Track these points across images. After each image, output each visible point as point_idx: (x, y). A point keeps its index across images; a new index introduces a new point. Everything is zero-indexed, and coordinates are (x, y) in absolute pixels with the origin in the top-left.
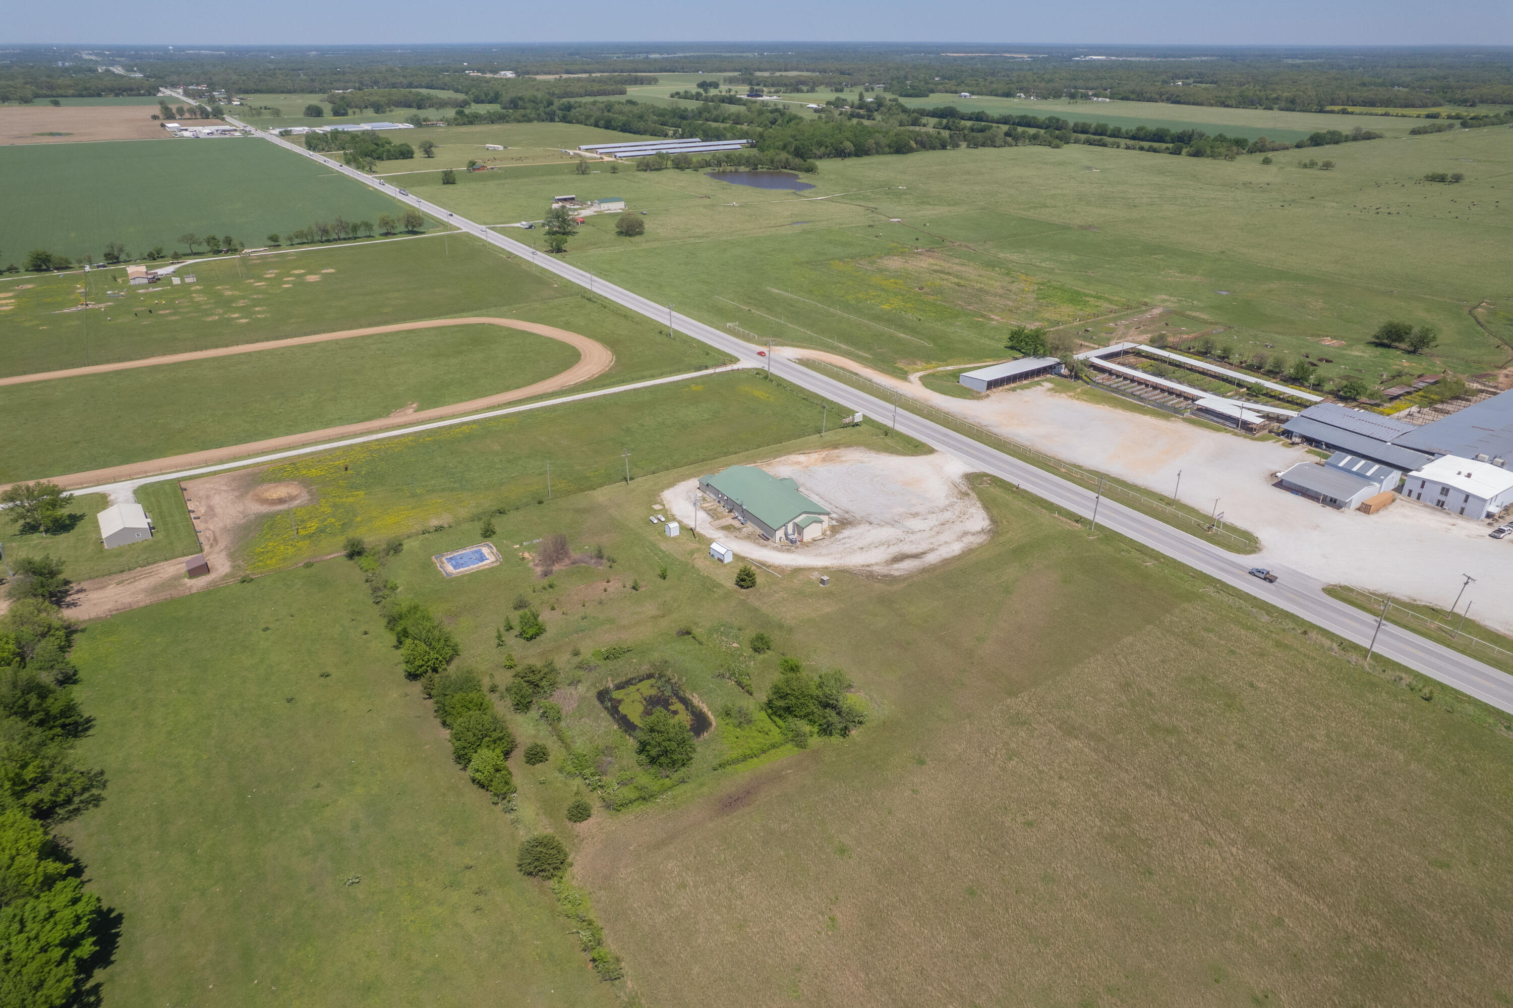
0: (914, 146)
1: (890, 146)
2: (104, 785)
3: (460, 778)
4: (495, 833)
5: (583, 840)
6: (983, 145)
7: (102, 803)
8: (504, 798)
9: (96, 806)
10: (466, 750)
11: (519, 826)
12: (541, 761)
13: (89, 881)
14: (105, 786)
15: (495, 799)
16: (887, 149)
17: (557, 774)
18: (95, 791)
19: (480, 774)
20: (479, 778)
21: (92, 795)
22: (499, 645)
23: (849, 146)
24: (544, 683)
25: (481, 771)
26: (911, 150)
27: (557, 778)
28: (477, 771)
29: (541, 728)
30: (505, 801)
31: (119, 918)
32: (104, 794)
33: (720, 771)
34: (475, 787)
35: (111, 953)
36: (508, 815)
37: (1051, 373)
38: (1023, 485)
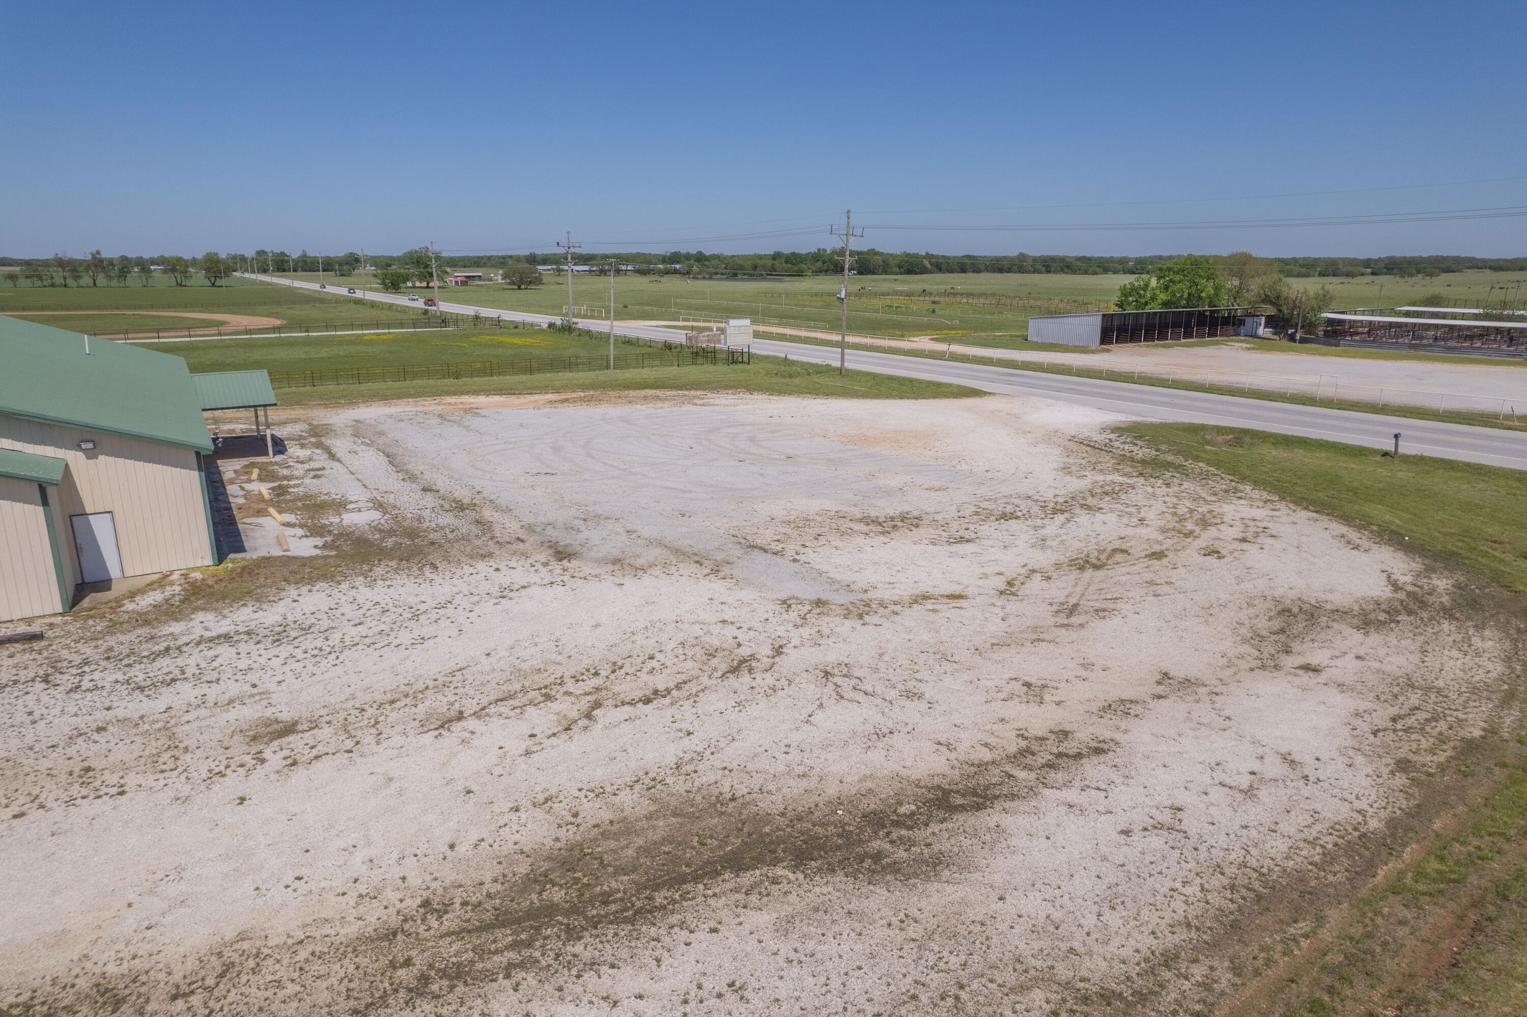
1: (900, 267)
37: (1238, 335)
38: (1406, 448)
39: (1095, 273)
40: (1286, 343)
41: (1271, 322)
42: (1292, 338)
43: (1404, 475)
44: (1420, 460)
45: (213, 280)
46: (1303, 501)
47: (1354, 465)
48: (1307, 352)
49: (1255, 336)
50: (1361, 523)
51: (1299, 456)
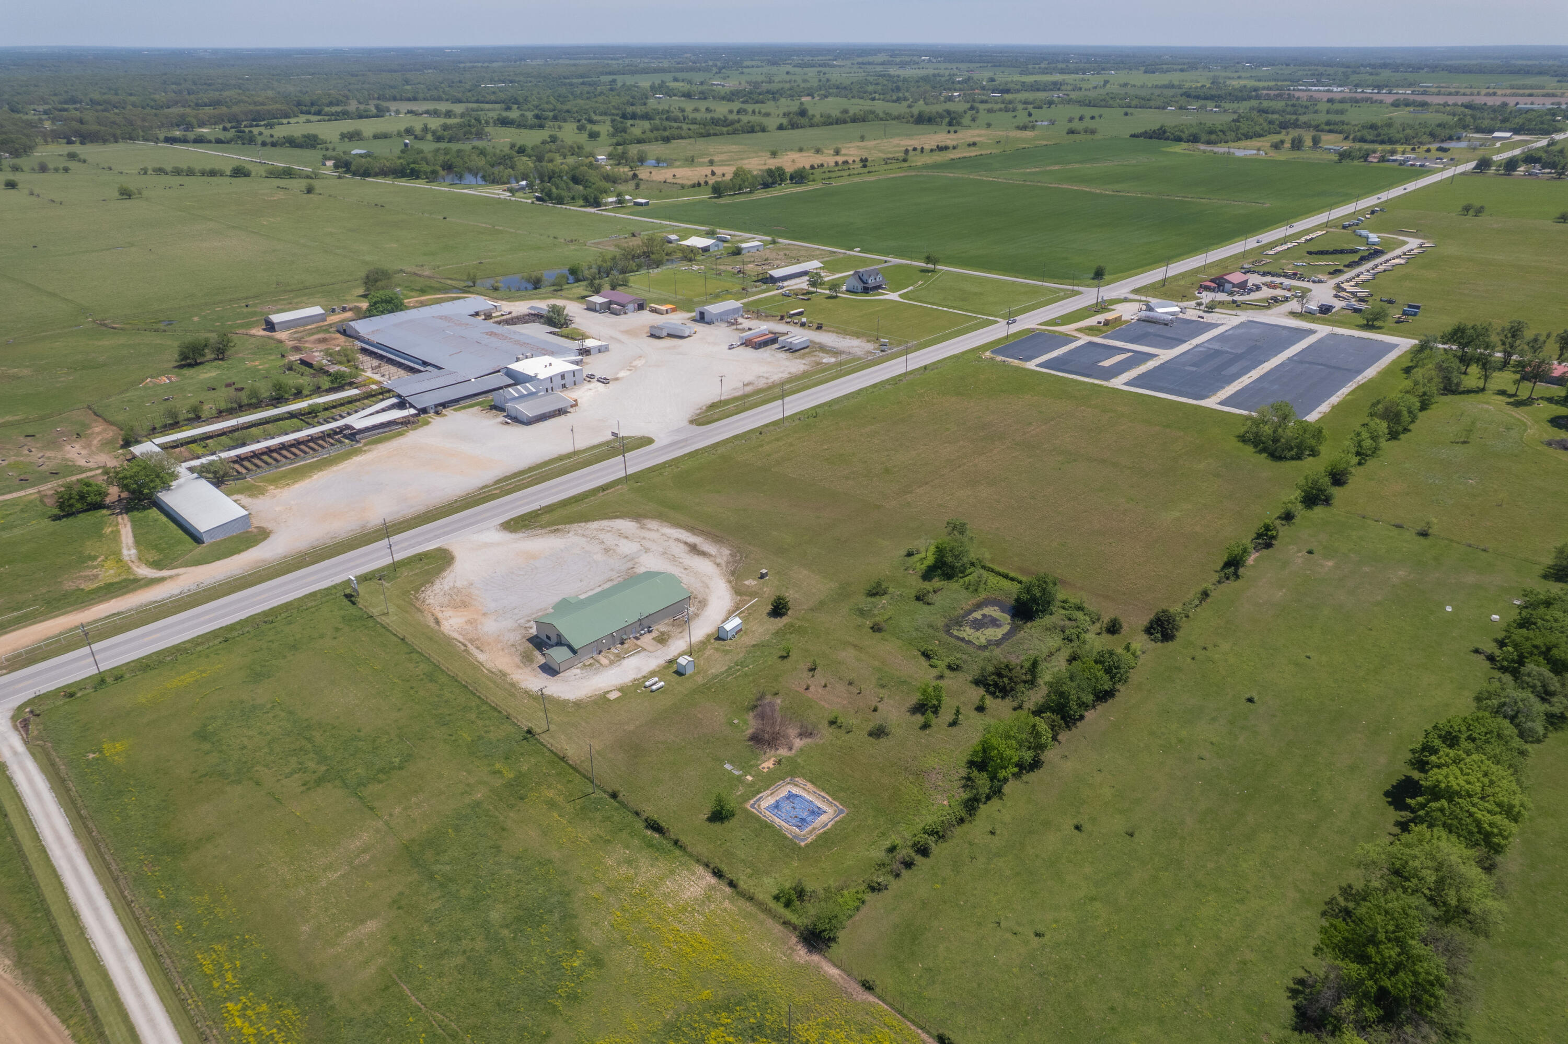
2: (1331, 902)
7: (1344, 885)
9: (1350, 886)
13: (1390, 834)
14: (1332, 899)
18: (1342, 901)
21: (1346, 899)
31: (1387, 794)
32: (1337, 893)
35: (1403, 780)
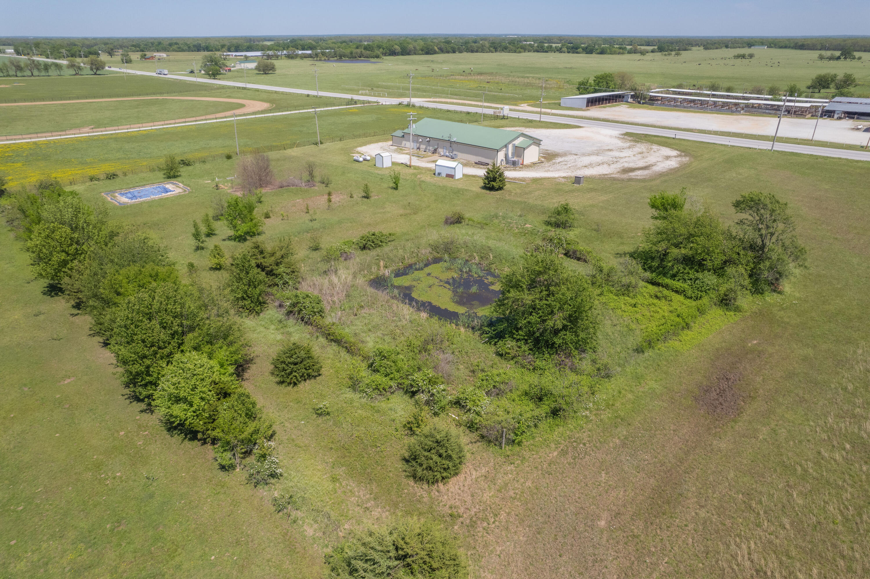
0: (437, 50)
1: (422, 50)
3: (139, 426)
4: (238, 543)
5: (473, 525)
6: (477, 52)
8: (248, 453)
10: (148, 362)
11: (299, 514)
12: (309, 376)
15: (226, 457)
16: (420, 52)
17: (349, 395)
19: (185, 406)
20: (182, 415)
22: (198, 248)
23: (397, 48)
24: (281, 269)
25: (185, 400)
26: (435, 53)
27: (352, 401)
28: (178, 400)
29: (291, 330)
30: (251, 460)
33: (649, 353)
34: (177, 438)
36: (263, 491)
37: (622, 101)
38: (677, 137)
39: (520, 52)
40: (637, 104)
41: (632, 97)
42: (639, 103)
43: (677, 141)
44: (679, 139)
45: (95, 71)
46: (663, 146)
47: (669, 140)
48: (645, 108)
49: (627, 102)
50: (673, 148)
51: (659, 139)
